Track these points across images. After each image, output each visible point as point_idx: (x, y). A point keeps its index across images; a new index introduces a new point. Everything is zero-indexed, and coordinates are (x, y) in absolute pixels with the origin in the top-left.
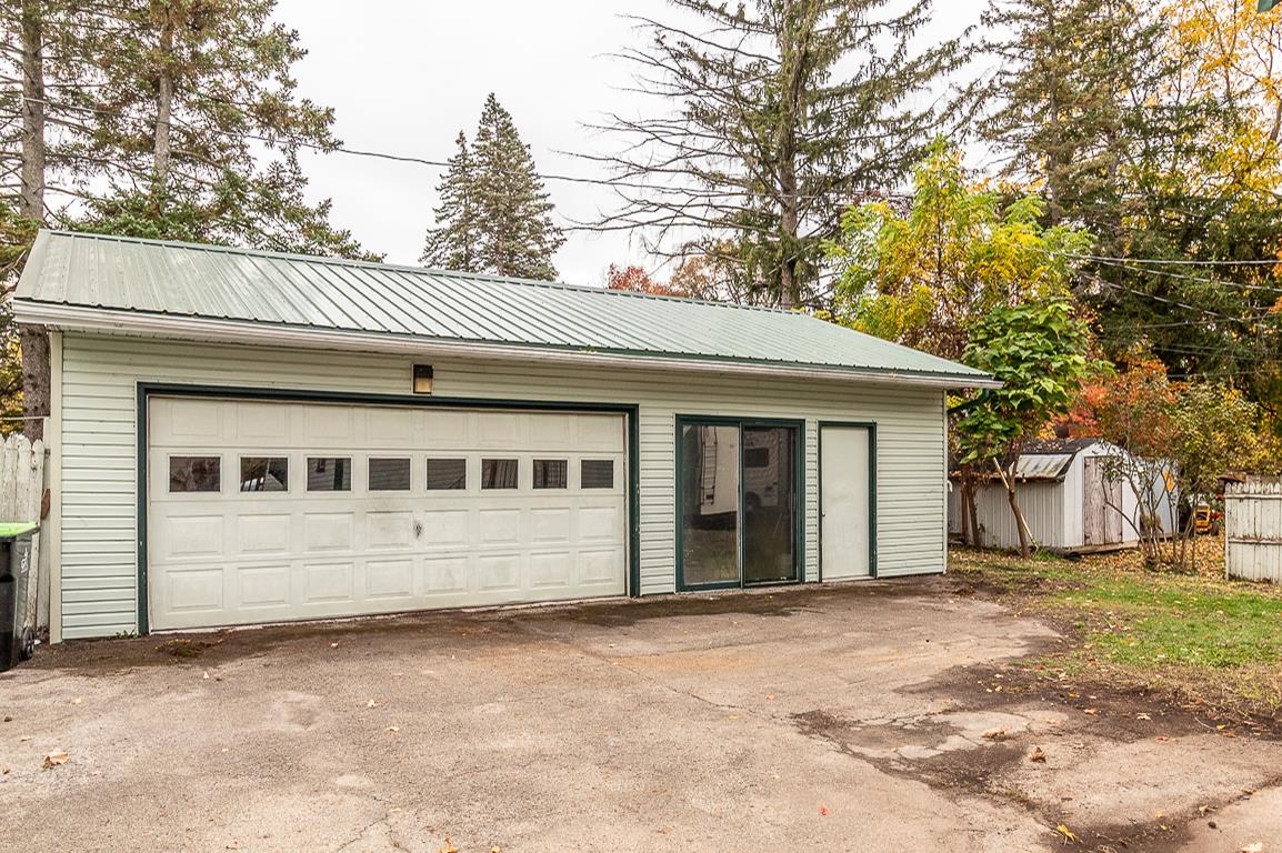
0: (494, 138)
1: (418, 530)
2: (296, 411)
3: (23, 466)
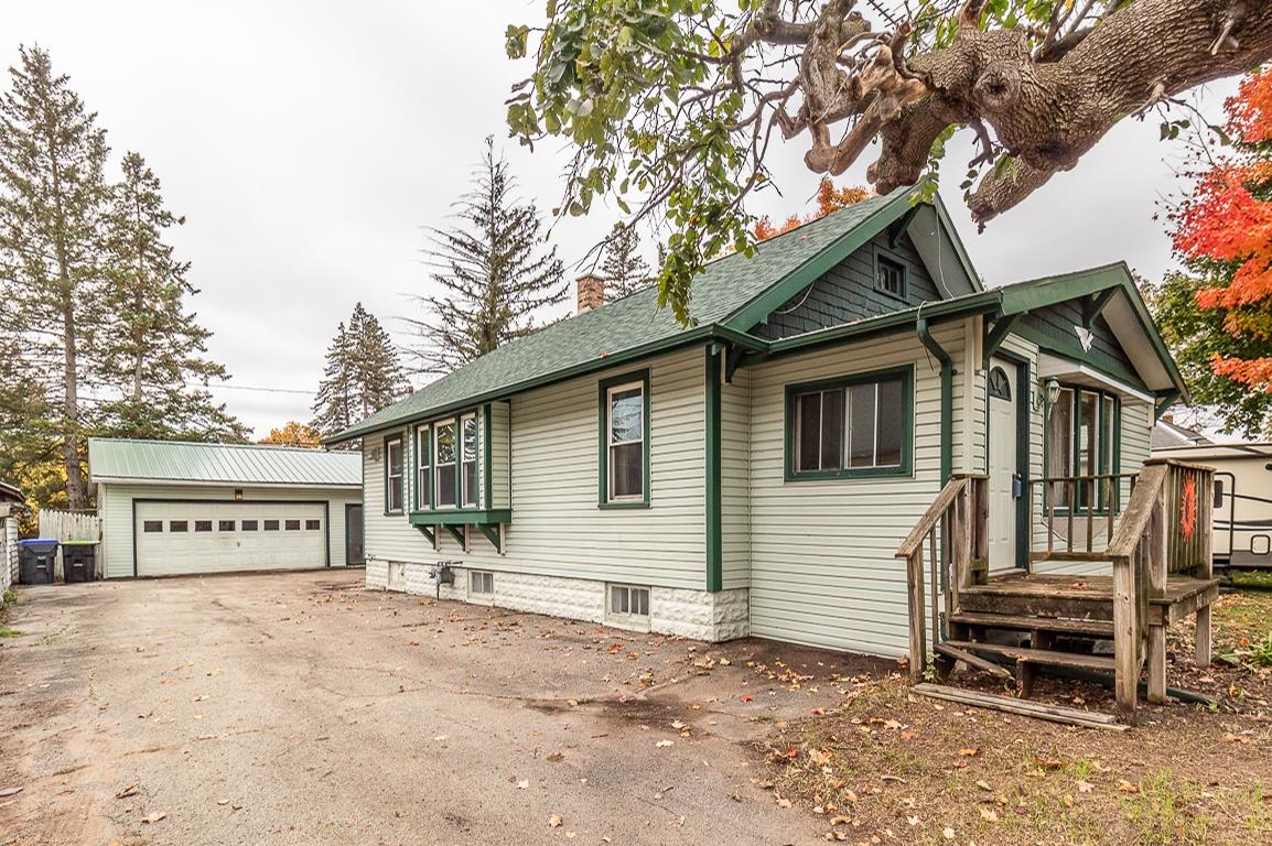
0: (360, 328)
1: (239, 544)
2: (191, 505)
3: (93, 524)
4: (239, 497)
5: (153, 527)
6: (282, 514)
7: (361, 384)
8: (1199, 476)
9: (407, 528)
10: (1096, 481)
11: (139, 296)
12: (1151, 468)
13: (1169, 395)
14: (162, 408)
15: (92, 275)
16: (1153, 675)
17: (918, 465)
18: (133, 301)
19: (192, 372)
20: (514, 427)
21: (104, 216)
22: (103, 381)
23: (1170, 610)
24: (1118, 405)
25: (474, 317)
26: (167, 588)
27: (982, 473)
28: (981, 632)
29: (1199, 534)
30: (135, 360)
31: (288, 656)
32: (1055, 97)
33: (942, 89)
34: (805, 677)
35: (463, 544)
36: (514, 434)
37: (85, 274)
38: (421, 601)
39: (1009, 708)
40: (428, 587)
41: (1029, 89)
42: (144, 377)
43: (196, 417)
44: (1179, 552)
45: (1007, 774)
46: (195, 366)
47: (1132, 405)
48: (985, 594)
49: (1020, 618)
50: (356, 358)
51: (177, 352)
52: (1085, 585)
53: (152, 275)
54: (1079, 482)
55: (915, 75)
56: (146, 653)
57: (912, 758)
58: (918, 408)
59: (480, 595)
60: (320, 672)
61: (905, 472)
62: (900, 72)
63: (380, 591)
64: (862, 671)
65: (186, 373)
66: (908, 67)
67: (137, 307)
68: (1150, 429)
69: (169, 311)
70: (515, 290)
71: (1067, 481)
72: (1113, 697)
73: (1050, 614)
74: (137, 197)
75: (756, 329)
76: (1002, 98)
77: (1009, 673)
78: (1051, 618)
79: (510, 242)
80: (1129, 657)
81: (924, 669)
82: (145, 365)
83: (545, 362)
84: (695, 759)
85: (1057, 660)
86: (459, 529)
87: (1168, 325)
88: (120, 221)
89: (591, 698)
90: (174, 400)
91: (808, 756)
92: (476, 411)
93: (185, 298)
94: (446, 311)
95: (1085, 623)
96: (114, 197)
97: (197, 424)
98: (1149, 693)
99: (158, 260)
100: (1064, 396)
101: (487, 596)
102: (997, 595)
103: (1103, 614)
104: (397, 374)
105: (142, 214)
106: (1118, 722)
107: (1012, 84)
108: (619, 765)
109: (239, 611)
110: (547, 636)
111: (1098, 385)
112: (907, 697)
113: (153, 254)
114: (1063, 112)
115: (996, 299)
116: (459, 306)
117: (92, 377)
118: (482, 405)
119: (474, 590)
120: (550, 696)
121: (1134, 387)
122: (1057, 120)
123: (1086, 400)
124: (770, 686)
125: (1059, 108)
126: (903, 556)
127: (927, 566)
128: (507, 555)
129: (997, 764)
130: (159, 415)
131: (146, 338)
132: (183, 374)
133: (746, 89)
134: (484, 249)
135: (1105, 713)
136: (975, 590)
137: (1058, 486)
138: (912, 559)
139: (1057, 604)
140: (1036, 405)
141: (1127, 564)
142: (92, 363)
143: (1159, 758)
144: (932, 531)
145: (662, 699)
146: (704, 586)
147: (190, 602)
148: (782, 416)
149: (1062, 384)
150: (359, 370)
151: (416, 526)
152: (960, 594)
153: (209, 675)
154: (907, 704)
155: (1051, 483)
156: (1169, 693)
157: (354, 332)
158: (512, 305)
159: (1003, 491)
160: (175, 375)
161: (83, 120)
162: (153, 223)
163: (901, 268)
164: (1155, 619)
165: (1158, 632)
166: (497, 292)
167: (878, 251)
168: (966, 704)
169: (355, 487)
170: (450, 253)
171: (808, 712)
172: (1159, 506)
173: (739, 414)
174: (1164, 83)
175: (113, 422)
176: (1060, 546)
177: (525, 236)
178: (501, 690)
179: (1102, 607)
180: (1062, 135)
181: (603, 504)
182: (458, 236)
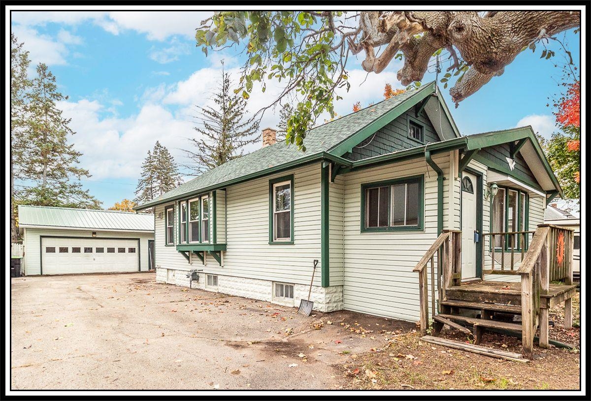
0: (159, 154)
1: (94, 259)
2: (70, 240)
3: (20, 248)
4: (94, 236)
5: (51, 250)
6: (116, 244)
7: (159, 181)
8: (566, 233)
9: (175, 253)
10: (516, 235)
11: (45, 134)
12: (541, 228)
13: (553, 193)
14: (57, 191)
15: (22, 124)
16: (542, 333)
17: (426, 225)
18: (42, 137)
19: (73, 173)
20: (228, 203)
21: (28, 95)
22: (27, 177)
23: (551, 301)
24: (528, 197)
25: (215, 149)
26: (56, 280)
27: (458, 229)
28: (456, 310)
29: (566, 262)
30: (43, 166)
31: (109, 317)
32: (490, 35)
33: (431, 29)
34: (369, 331)
35: (203, 261)
36: (228, 206)
37: (18, 123)
38: (182, 289)
39: (469, 350)
40: (186, 282)
41: (476, 30)
42: (48, 175)
43: (74, 196)
44: (556, 271)
45: (465, 385)
46: (74, 170)
47: (534, 197)
48: (459, 291)
49: (475, 303)
50: (156, 168)
51: (65, 163)
52: (509, 287)
53: (52, 124)
54: (508, 235)
55: (416, 20)
56: (37, 314)
57: (417, 375)
58: (426, 197)
59: (212, 287)
60: (123, 325)
61: (420, 228)
62: (408, 19)
63: (163, 284)
64: (397, 329)
65: (69, 173)
66: (413, 16)
67: (44, 140)
68: (544, 210)
69: (60, 142)
70: (235, 136)
71: (502, 234)
72: (521, 344)
73: (491, 302)
74: (44, 85)
75: (346, 155)
76: (462, 34)
77: (470, 331)
78: (491, 303)
79: (233, 112)
80: (529, 325)
81: (427, 328)
82: (48, 169)
83: (243, 171)
84: (308, 374)
85: (494, 325)
86: (201, 254)
87: (554, 159)
88: (35, 97)
89: (259, 340)
90: (63, 187)
91: (365, 373)
92: (208, 194)
93: (68, 136)
94: (201, 145)
95: (508, 307)
96: (33, 85)
97: (75, 199)
98: (540, 343)
99: (55, 117)
100: (501, 192)
101: (215, 287)
102: (465, 291)
103: (517, 302)
104: (177, 176)
105: (46, 93)
106: (523, 357)
107: (467, 27)
108: (268, 377)
109: (90, 293)
110: (242, 308)
111: (517, 187)
112: (418, 343)
113: (53, 114)
114: (494, 43)
115: (465, 141)
116: (208, 143)
117: (22, 175)
118: (212, 191)
119: (208, 284)
120: (239, 339)
121: (535, 188)
122: (491, 47)
123: (512, 195)
124: (350, 336)
125: (492, 41)
126: (417, 271)
127: (429, 276)
128: (225, 267)
129: (461, 379)
130: (56, 195)
131: (48, 156)
132: (68, 174)
133: (337, 31)
134: (220, 115)
135: (517, 353)
136: (454, 288)
137: (497, 237)
138: (422, 273)
139: (494, 297)
140: (486, 196)
141: (528, 277)
142: (22, 168)
143: (543, 377)
144: (432, 258)
145: (295, 342)
146: (320, 284)
147: (66, 288)
148: (359, 199)
149: (499, 186)
150: (158, 174)
151: (180, 251)
152: (446, 291)
153: (66, 326)
154: (418, 346)
155: (494, 235)
156: (550, 342)
157: (155, 155)
158: (233, 143)
159: (469, 239)
160: (63, 174)
161: (17, 46)
162: (52, 98)
163: (421, 127)
164: (543, 305)
165: (544, 311)
166: (226, 137)
167: (409, 118)
168: (447, 347)
169: (150, 232)
170: (203, 117)
171: (368, 350)
172: (545, 247)
173: (338, 198)
174: (546, 29)
175: (32, 197)
176: (498, 267)
177: (240, 109)
178: (214, 336)
179: (516, 299)
180: (494, 55)
181: (271, 242)
182: (207, 109)
